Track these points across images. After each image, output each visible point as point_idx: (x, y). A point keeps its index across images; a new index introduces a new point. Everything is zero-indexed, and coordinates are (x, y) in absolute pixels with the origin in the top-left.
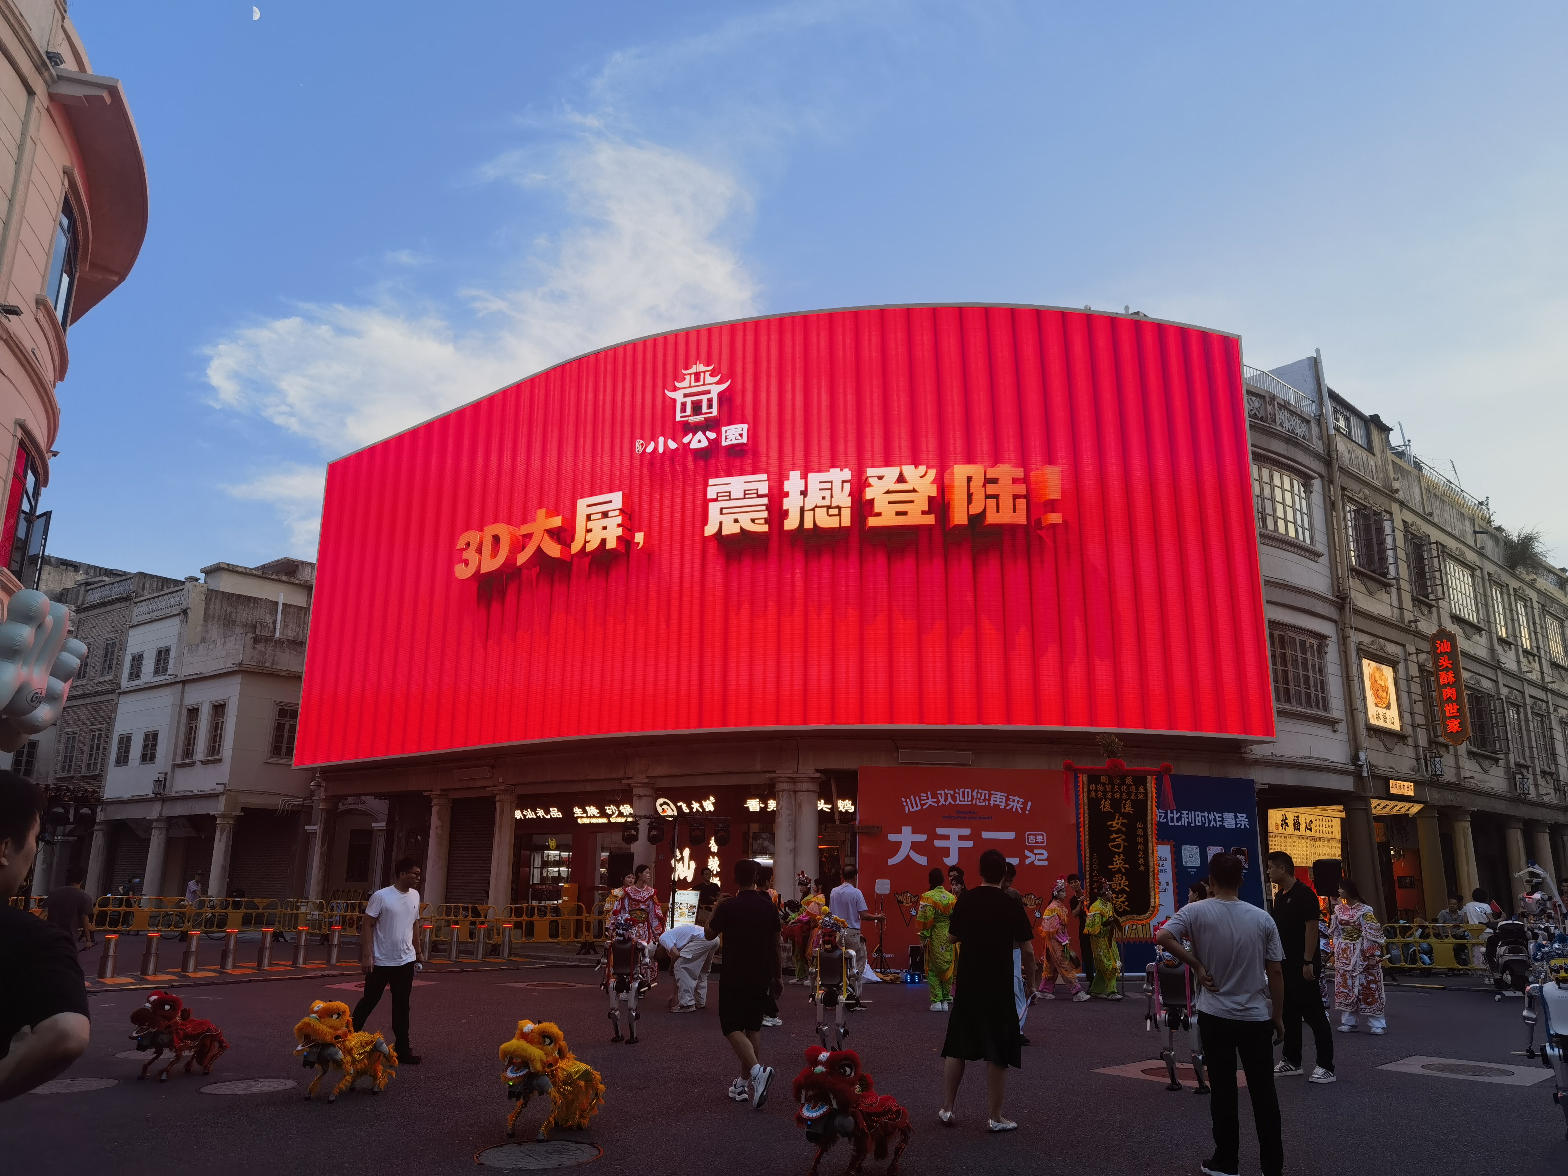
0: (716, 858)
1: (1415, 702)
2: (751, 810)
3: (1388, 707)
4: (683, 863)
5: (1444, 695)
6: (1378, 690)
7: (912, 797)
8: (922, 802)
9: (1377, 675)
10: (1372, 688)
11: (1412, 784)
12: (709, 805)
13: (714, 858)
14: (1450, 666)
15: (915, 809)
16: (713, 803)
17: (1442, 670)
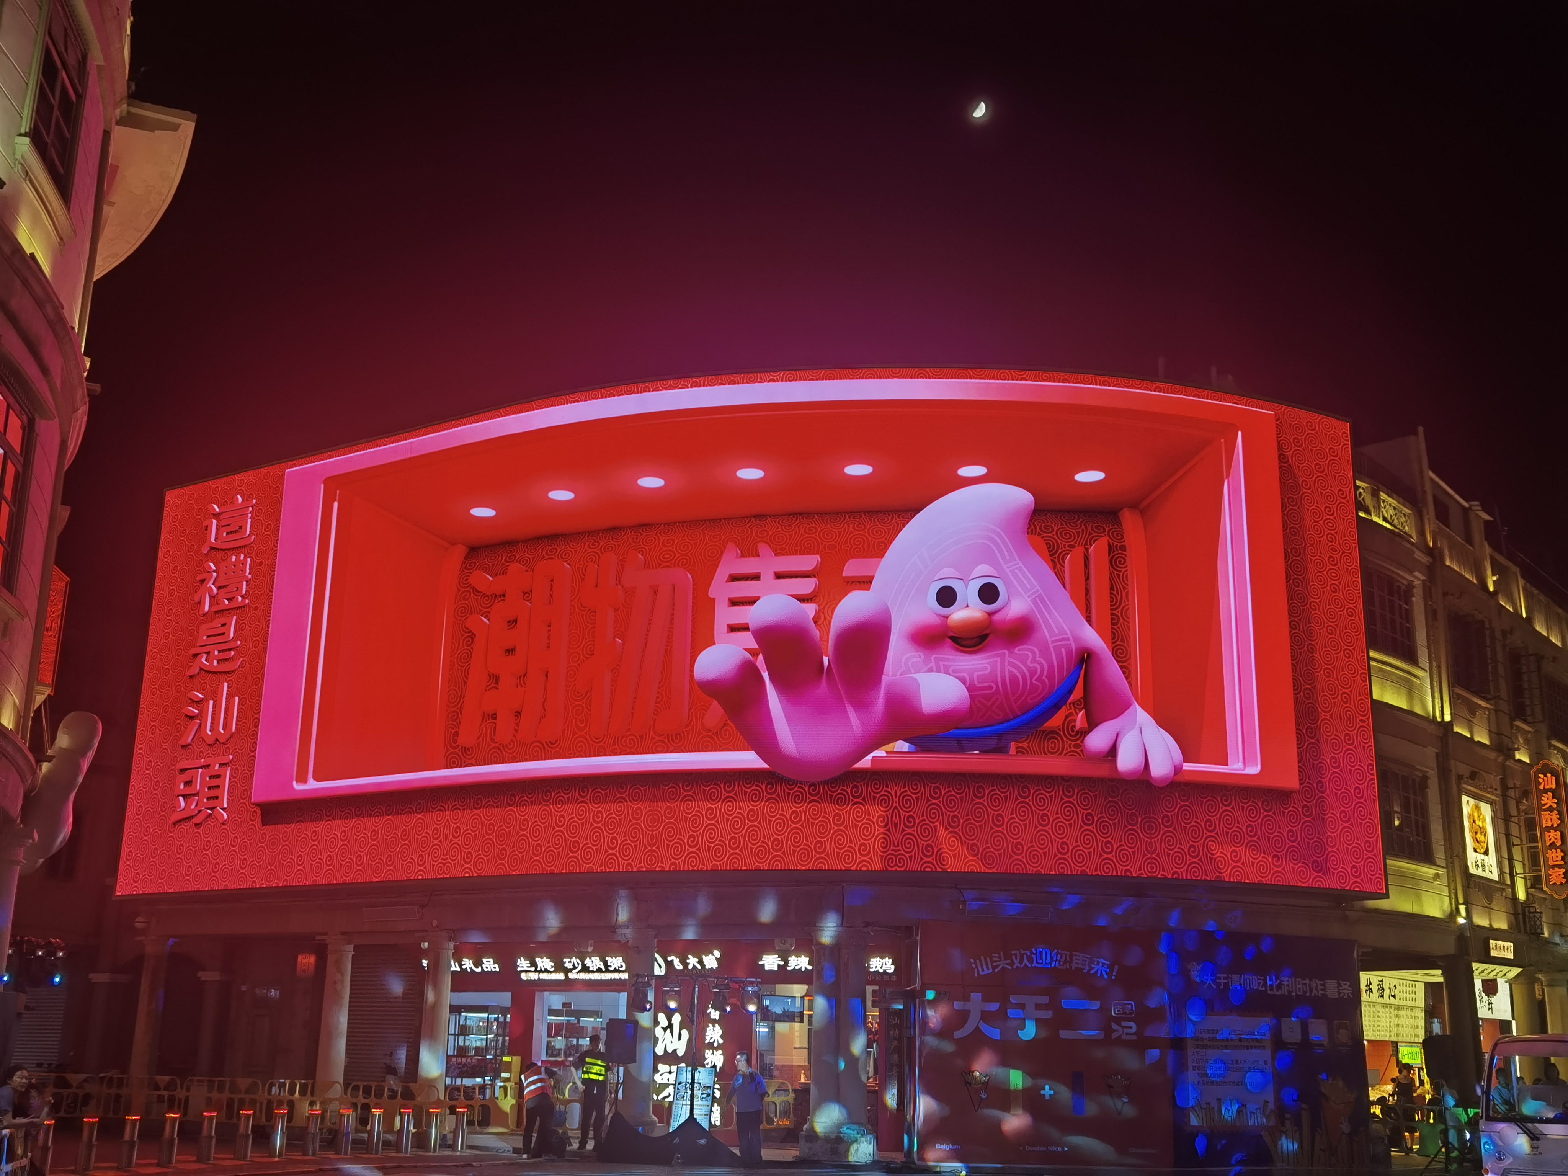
0: (717, 1027)
1: (1514, 845)
2: (767, 968)
3: (1486, 853)
4: (672, 1032)
5: (1547, 838)
6: (1476, 833)
7: (982, 958)
8: (994, 964)
9: (1476, 815)
10: (1470, 831)
11: (1512, 944)
12: (711, 962)
13: (714, 1026)
14: (1555, 806)
15: (986, 972)
16: (716, 959)
17: (1545, 810)
